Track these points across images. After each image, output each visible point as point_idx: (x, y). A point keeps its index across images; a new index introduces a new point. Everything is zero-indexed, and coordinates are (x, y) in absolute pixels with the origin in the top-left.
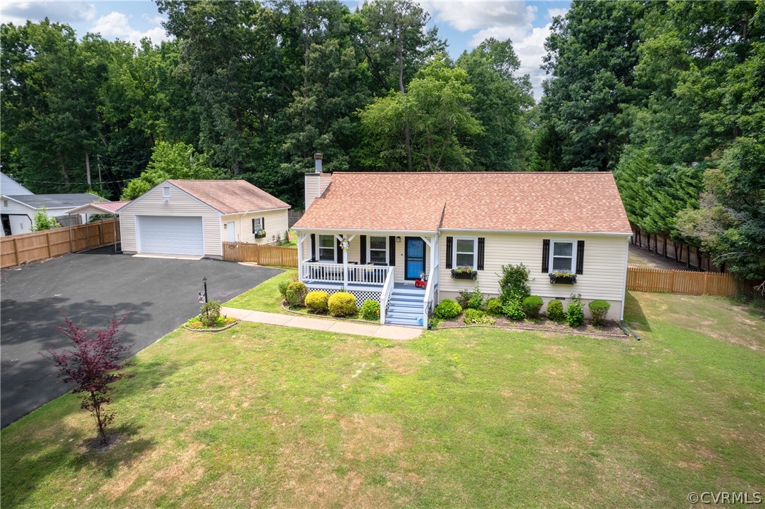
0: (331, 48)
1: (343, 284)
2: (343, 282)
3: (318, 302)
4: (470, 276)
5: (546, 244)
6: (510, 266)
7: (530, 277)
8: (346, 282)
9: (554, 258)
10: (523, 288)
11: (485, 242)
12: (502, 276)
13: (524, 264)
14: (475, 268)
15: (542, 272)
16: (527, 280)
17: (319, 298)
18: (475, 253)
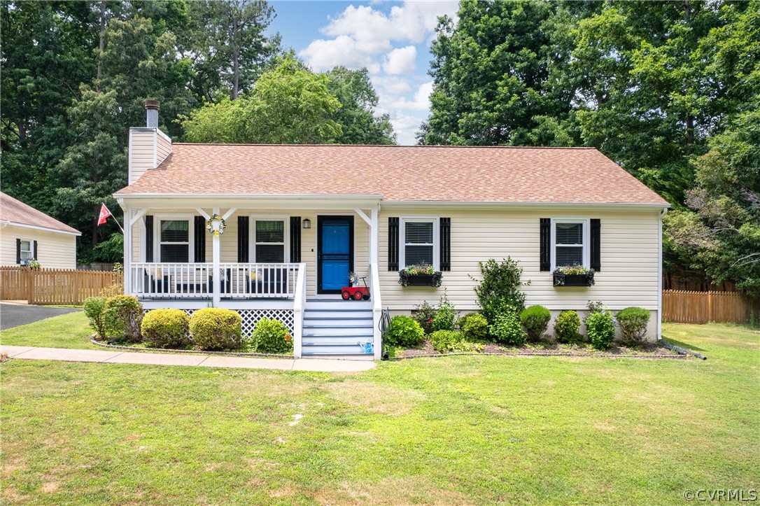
0: (142, 26)
1: (210, 299)
2: (210, 295)
3: (170, 323)
4: (430, 281)
5: (545, 224)
6: (492, 261)
7: (523, 279)
8: (217, 294)
9: (557, 248)
10: (513, 296)
11: (452, 225)
12: (480, 279)
13: (512, 259)
14: (436, 267)
15: (541, 270)
16: (518, 284)
17: (172, 317)
18: (436, 244)
